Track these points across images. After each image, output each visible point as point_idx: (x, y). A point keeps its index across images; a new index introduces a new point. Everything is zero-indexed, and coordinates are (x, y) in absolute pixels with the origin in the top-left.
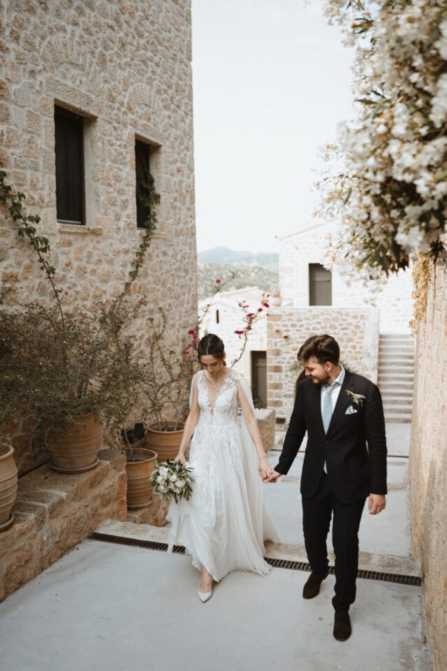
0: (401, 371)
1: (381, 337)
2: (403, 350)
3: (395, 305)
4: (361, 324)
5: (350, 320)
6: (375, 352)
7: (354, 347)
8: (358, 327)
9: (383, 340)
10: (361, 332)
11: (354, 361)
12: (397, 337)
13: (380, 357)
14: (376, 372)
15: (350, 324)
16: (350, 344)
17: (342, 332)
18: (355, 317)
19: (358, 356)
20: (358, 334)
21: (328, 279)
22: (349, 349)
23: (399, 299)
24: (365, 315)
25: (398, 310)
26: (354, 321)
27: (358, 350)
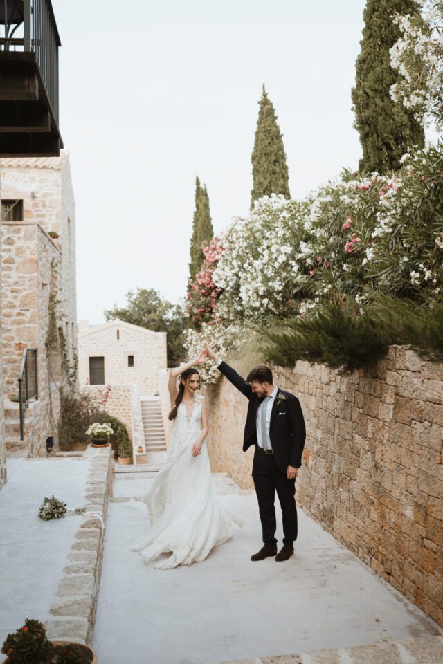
0: (155, 422)
1: (142, 402)
2: (154, 410)
3: (145, 382)
4: (128, 395)
5: (121, 393)
6: (139, 412)
7: (124, 410)
8: (126, 397)
9: (143, 404)
10: (129, 400)
11: (124, 418)
12: (149, 402)
13: (143, 414)
14: (142, 423)
15: (121, 395)
16: (122, 408)
17: (117, 401)
18: (124, 391)
19: (127, 415)
20: (127, 402)
21: (101, 366)
22: (121, 411)
23: (147, 379)
24: (131, 389)
25: (147, 385)
26: (123, 394)
27: (126, 411)
